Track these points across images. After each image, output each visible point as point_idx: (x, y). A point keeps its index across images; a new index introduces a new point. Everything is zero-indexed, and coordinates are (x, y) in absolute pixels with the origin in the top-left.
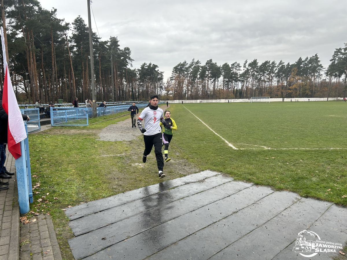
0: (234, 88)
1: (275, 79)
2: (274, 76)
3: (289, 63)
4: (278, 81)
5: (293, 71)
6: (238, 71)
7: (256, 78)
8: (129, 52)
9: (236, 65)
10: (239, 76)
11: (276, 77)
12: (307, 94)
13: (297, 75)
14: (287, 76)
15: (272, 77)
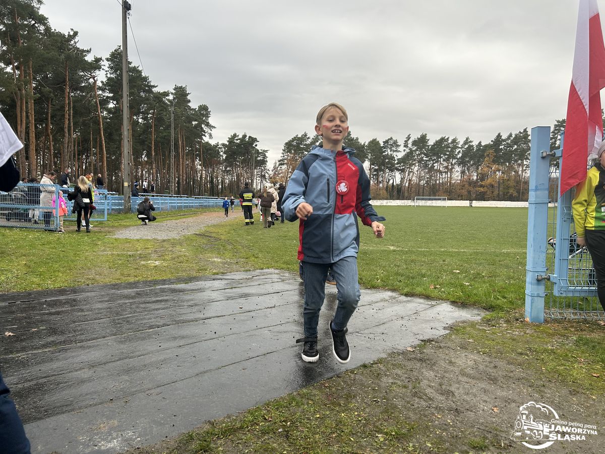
0: (389, 182)
1: (458, 169)
2: (455, 164)
3: (480, 143)
4: (463, 172)
5: (488, 155)
6: (395, 153)
7: (426, 166)
8: (207, 114)
9: (391, 142)
10: (396, 162)
11: (459, 165)
12: (511, 195)
13: (494, 162)
14: (477, 165)
15: (452, 164)
